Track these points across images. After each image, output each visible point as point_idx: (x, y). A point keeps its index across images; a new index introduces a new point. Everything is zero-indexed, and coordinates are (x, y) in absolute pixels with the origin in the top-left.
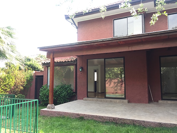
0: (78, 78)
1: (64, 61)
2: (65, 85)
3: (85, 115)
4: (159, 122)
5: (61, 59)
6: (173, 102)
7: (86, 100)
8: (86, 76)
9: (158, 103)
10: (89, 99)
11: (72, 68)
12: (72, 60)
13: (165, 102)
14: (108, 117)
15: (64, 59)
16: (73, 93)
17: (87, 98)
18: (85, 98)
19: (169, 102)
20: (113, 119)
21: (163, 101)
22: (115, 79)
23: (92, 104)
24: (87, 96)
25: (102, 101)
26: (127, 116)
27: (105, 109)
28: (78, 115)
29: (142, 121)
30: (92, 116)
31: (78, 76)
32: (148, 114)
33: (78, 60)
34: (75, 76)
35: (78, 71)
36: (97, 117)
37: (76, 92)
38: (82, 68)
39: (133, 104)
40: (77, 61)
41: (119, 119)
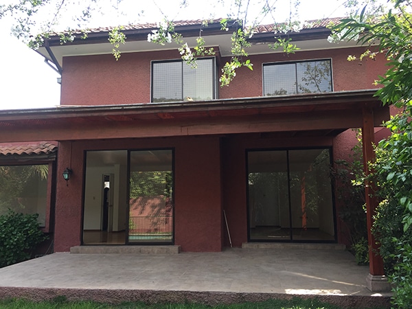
0: (57, 198)
1: (19, 152)
2: (22, 214)
3: (69, 290)
4: (238, 292)
5: (13, 147)
6: (269, 245)
7: (78, 253)
8: (80, 192)
9: (240, 249)
10: (86, 248)
11: (44, 170)
12: (45, 150)
13: (255, 245)
14: (128, 291)
15: (21, 147)
16: (42, 236)
17: (79, 248)
18: (75, 247)
19: (263, 246)
20: (141, 294)
21: (251, 244)
22: (153, 197)
23: (92, 262)
24: (80, 242)
25: (117, 253)
26: (172, 285)
27: (123, 271)
28: (51, 292)
29: (205, 293)
30: (89, 292)
31: (58, 191)
32: (218, 275)
33: (59, 151)
34: (49, 192)
35: (58, 178)
36: (100, 292)
37: (51, 233)
38: (70, 172)
39: (189, 255)
40: (57, 155)
41: (153, 292)
